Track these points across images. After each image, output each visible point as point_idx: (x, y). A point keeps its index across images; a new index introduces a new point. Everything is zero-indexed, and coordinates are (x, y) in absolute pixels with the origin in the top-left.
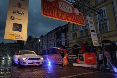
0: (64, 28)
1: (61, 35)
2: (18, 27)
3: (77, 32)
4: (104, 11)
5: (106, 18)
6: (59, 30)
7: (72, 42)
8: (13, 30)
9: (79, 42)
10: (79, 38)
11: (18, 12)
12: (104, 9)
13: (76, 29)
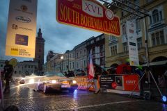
1: (94, 50)
2: (23, 40)
4: (161, 12)
7: (109, 59)
10: (120, 54)
12: (160, 9)
13: (117, 40)
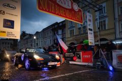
0: (61, 24)
1: (57, 32)
2: (10, 24)
3: (74, 29)
4: (104, 7)
5: (105, 15)
6: (56, 26)
7: (69, 39)
8: (4, 27)
9: (76, 40)
10: (76, 35)
11: (8, 6)
12: (104, 5)
13: (74, 25)
